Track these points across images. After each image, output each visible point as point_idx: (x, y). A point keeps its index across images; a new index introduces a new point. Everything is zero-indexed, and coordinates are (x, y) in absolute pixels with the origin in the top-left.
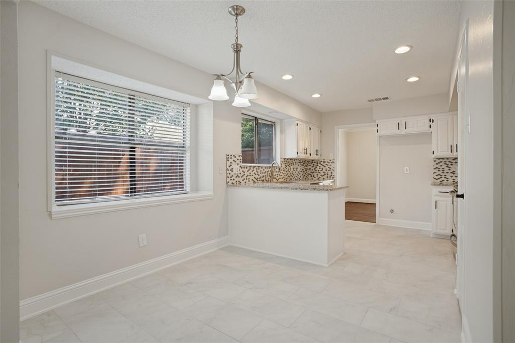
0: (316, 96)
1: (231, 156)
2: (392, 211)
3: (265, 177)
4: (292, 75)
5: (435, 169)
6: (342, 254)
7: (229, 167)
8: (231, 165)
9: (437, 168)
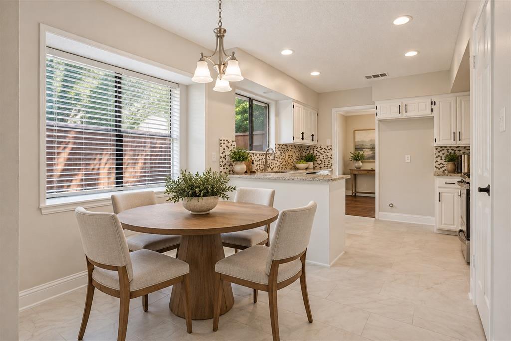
0: (315, 74)
1: (224, 140)
2: (391, 205)
3: (259, 165)
4: (292, 50)
5: (437, 157)
6: (344, 252)
7: (222, 153)
8: (224, 152)
9: (439, 156)
